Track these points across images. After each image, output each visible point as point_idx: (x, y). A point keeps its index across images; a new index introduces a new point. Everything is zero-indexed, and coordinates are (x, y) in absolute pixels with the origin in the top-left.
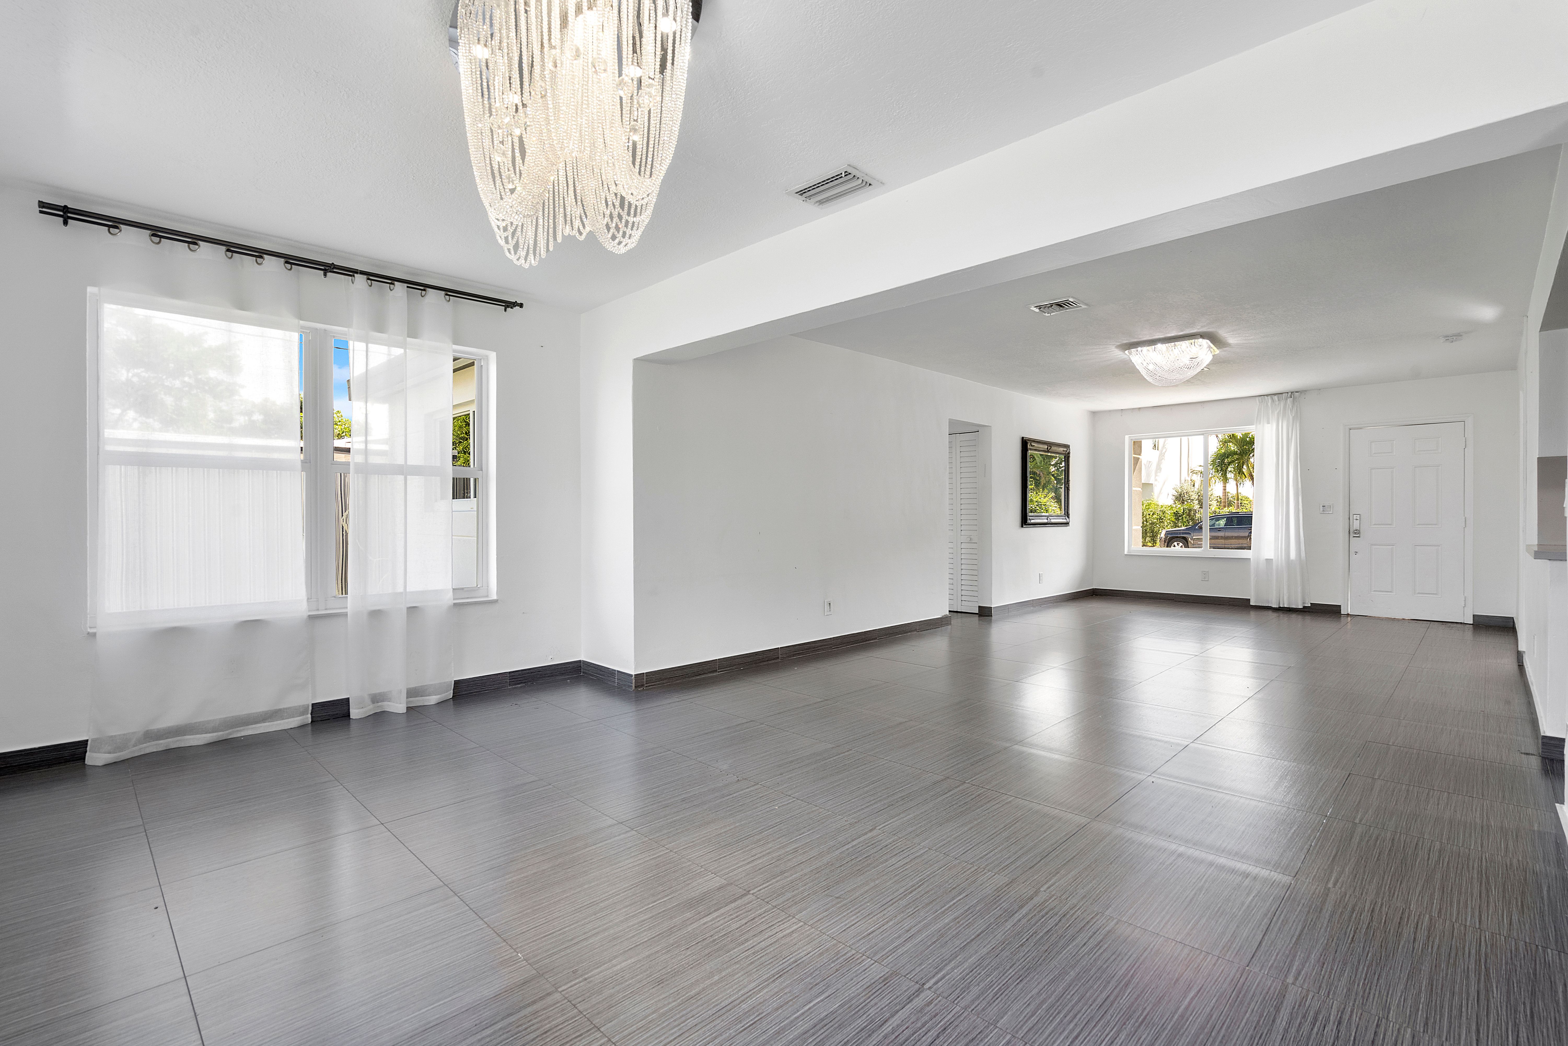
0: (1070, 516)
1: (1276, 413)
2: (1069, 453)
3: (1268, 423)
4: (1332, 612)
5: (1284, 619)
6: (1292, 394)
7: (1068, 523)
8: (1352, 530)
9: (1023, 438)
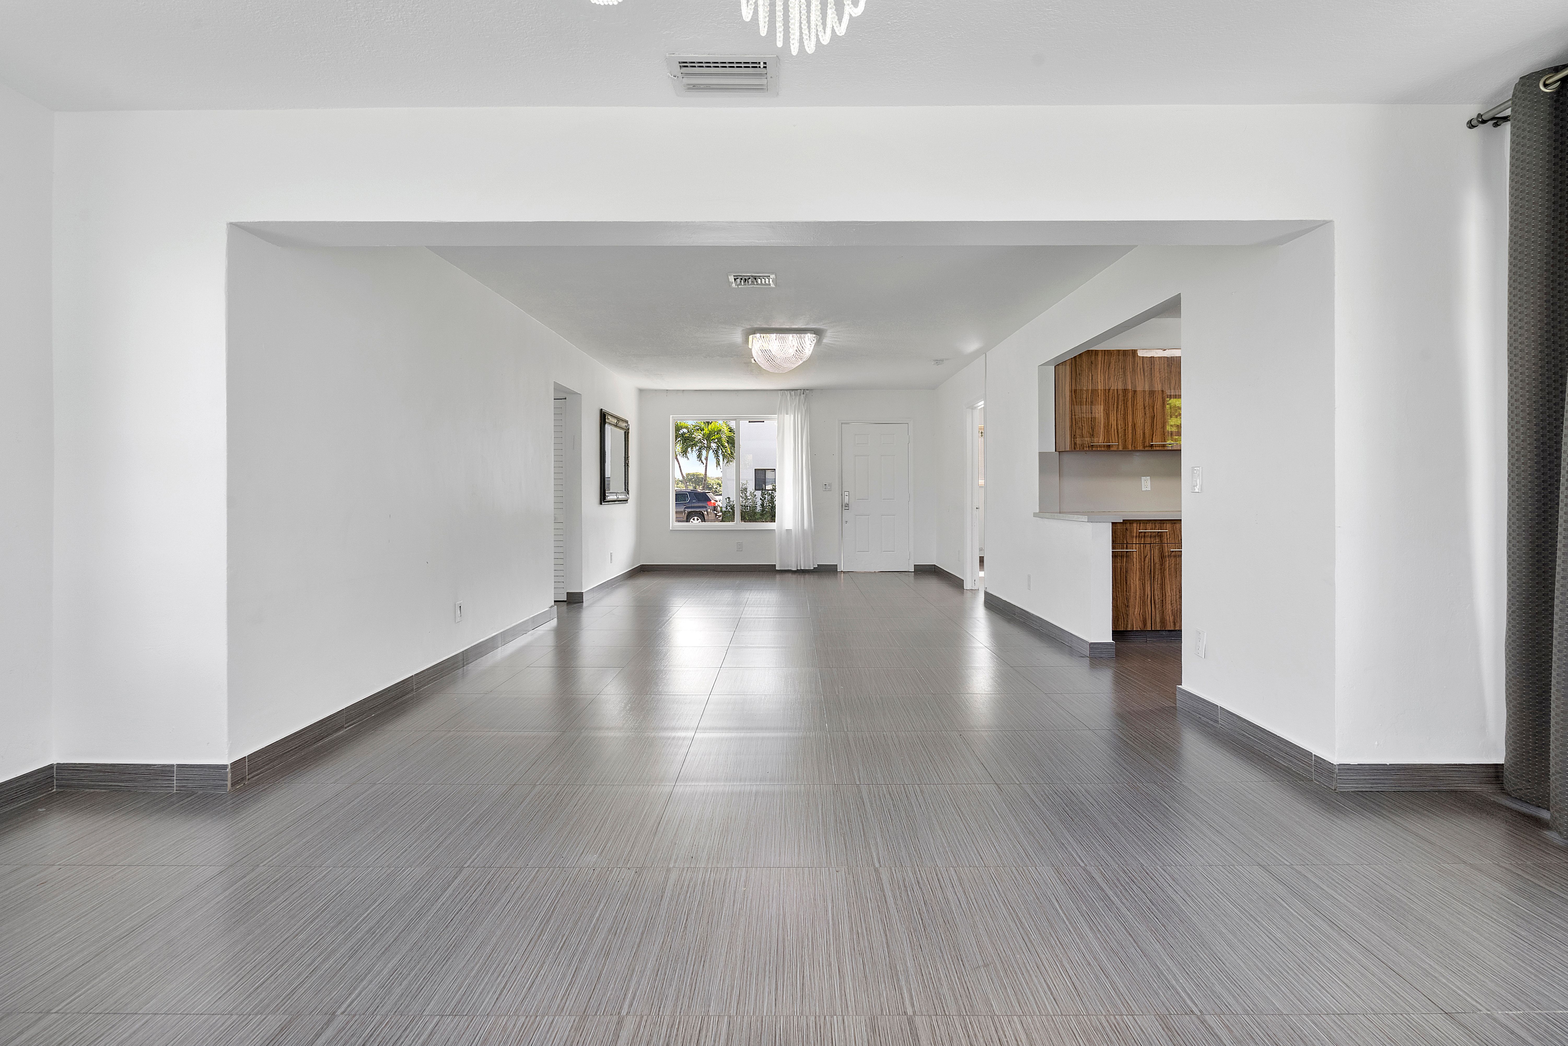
0: (630, 493)
1: (793, 405)
2: (628, 429)
3: (787, 414)
4: (827, 571)
5: (802, 579)
6: (804, 391)
7: (627, 500)
8: (844, 505)
9: (601, 409)
